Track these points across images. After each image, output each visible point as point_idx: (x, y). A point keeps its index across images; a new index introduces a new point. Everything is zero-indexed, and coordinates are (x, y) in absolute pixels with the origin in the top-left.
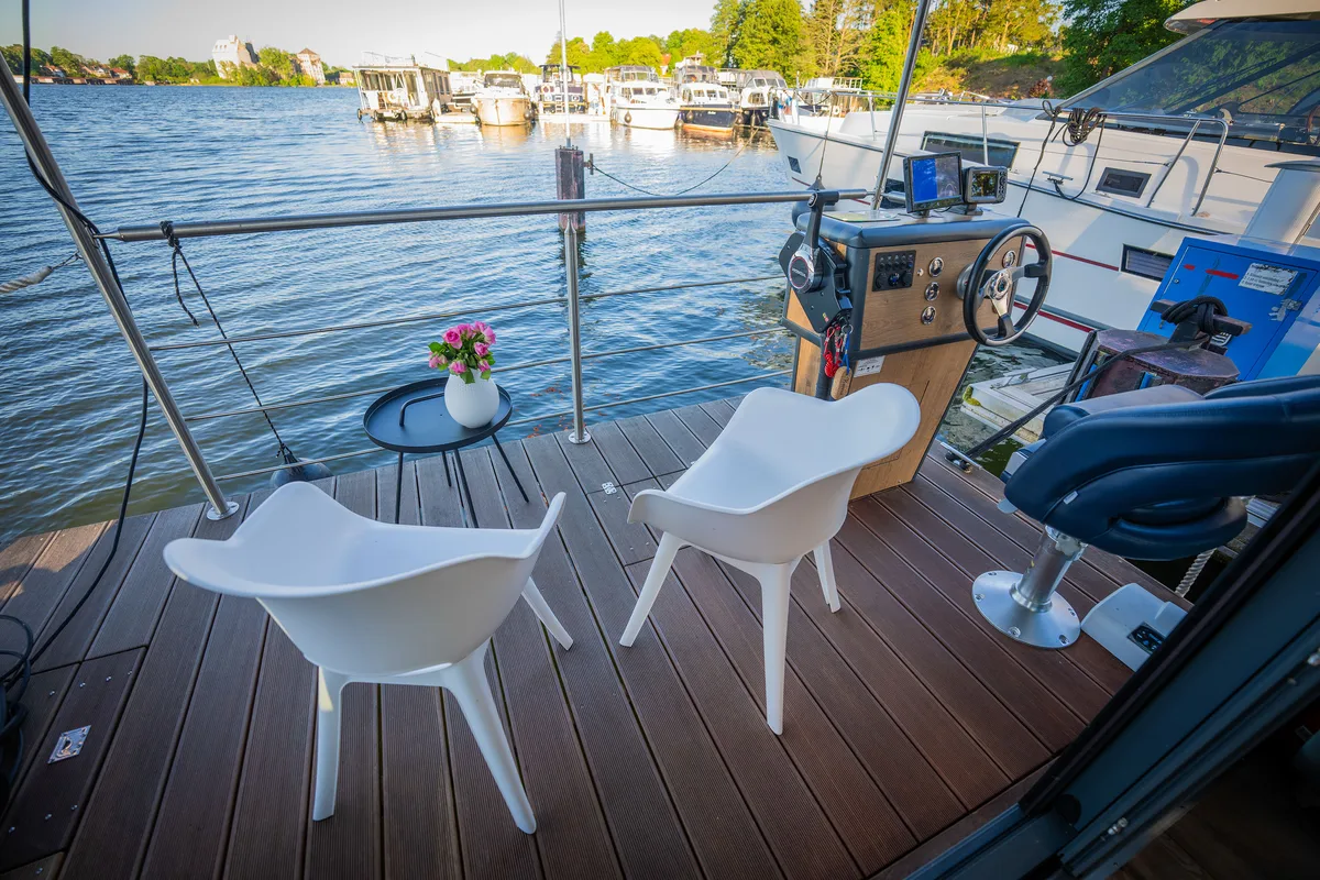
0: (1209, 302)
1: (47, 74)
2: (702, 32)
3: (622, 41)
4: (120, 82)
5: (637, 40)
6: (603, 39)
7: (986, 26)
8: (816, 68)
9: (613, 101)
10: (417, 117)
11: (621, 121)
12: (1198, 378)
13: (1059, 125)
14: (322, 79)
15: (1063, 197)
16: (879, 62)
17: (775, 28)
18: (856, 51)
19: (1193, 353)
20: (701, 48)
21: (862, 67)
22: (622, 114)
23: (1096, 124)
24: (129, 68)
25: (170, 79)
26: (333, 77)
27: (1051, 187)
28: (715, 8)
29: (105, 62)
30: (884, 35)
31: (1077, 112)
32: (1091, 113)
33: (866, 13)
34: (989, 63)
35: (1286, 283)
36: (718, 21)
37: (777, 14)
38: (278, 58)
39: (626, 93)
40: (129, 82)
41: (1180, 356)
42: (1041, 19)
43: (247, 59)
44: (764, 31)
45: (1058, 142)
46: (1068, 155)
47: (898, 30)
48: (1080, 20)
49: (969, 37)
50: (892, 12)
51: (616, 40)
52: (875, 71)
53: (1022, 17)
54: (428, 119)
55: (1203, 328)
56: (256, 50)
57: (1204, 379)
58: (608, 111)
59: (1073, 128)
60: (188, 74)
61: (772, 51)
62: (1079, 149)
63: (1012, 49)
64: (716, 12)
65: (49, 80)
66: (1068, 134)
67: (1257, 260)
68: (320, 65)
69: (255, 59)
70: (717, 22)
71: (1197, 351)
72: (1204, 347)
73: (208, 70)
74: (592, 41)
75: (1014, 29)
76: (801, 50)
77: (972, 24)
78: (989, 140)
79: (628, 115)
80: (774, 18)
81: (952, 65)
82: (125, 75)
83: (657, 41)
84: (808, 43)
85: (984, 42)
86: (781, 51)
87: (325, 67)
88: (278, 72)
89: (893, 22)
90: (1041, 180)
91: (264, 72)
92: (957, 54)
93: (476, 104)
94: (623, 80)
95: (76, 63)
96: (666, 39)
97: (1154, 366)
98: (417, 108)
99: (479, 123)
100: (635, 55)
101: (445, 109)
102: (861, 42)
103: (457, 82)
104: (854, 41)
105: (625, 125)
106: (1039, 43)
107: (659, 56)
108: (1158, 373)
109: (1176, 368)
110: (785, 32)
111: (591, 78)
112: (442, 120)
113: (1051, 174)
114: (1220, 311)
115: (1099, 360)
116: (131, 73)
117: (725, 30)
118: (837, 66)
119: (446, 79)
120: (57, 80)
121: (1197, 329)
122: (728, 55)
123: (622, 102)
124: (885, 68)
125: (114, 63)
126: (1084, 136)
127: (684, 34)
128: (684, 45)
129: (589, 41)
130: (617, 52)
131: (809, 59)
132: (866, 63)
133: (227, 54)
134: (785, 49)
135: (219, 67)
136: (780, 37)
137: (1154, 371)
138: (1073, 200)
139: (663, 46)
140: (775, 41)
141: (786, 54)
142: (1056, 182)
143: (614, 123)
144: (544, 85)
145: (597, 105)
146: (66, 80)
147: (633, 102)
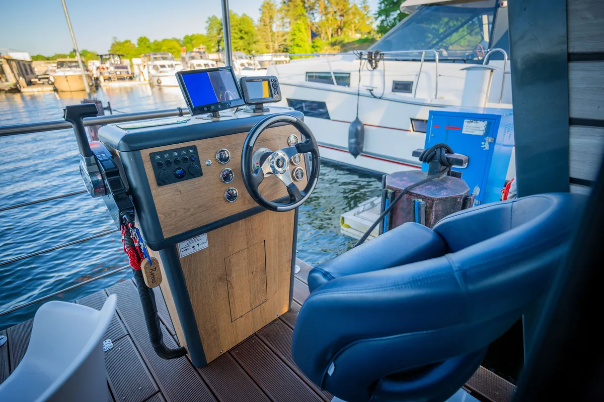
0: (441, 147)
2: (201, 35)
3: (155, 41)
5: (164, 40)
6: (143, 41)
7: (344, 26)
8: (266, 50)
9: (149, 73)
10: (7, 89)
11: (155, 83)
12: (446, 198)
13: (363, 61)
15: (375, 97)
16: (297, 45)
17: (241, 31)
18: (285, 40)
19: (442, 180)
20: (203, 43)
21: (289, 48)
22: (156, 79)
23: (380, 59)
27: (369, 93)
28: (207, 22)
30: (297, 32)
31: (370, 54)
32: (377, 53)
33: (286, 23)
34: (349, 43)
35: (483, 128)
36: (210, 28)
37: (240, 24)
39: (155, 67)
41: (435, 184)
42: (368, 23)
44: (235, 33)
45: (365, 71)
46: (372, 75)
47: (303, 29)
48: (382, 21)
49: (337, 32)
50: (298, 22)
51: (152, 41)
52: (296, 49)
53: (359, 22)
54: (16, 90)
55: (443, 164)
57: (450, 197)
58: (147, 79)
59: (370, 61)
61: (241, 43)
62: (376, 72)
63: (358, 36)
64: (207, 24)
66: (369, 65)
67: (467, 118)
70: (209, 30)
71: (444, 178)
72: (448, 174)
74: (137, 41)
75: (357, 27)
76: (256, 41)
77: (337, 26)
78: (334, 73)
79: (158, 80)
80: (239, 26)
81: (333, 44)
83: (178, 41)
84: (259, 37)
85: (345, 34)
86: (246, 43)
89: (300, 26)
90: (364, 91)
92: (334, 40)
93: (53, 80)
94: (153, 61)
96: (182, 39)
97: (420, 195)
98: (6, 84)
99: (56, 90)
100: (164, 48)
101: (30, 83)
102: (286, 37)
103: (39, 68)
104: (283, 36)
105: (158, 86)
106: (369, 33)
107: (180, 48)
108: (423, 199)
109: (433, 194)
110: (246, 33)
111: (136, 61)
112: (27, 91)
113: (367, 86)
114: (449, 151)
115: (389, 195)
117: (215, 32)
118: (277, 47)
119: (30, 66)
121: (439, 164)
122: (219, 46)
123: (153, 72)
124: (301, 48)
126: (376, 66)
127: (192, 36)
128: (194, 42)
129: (135, 42)
130: (153, 47)
131: (261, 46)
132: (291, 46)
134: (248, 42)
136: (244, 36)
137: (420, 198)
138: (380, 98)
139: (181, 43)
140: (242, 38)
141: (249, 44)
142: (370, 90)
143: (152, 86)
144: (101, 66)
145: (139, 75)
147: (161, 72)
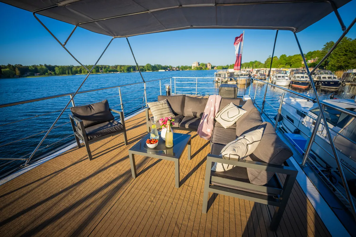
1: (167, 69)
2: (319, 52)
4: (177, 70)
10: (224, 82)
14: (210, 68)
22: (274, 82)
24: (179, 68)
25: (184, 69)
26: (213, 68)
29: (176, 67)
38: (203, 65)
40: (178, 70)
43: (198, 65)
54: (227, 82)
56: (200, 64)
60: (187, 68)
64: (325, 47)
65: (167, 70)
68: (211, 66)
69: (199, 65)
70: (324, 49)
73: (190, 67)
74: (280, 57)
82: (178, 69)
87: (212, 66)
88: (202, 67)
91: (200, 67)
93: (237, 80)
95: (172, 68)
98: (225, 80)
99: (237, 83)
101: (231, 80)
116: (179, 69)
120: (168, 71)
125: (177, 67)
133: (194, 65)
135: (192, 67)
146: (169, 70)
